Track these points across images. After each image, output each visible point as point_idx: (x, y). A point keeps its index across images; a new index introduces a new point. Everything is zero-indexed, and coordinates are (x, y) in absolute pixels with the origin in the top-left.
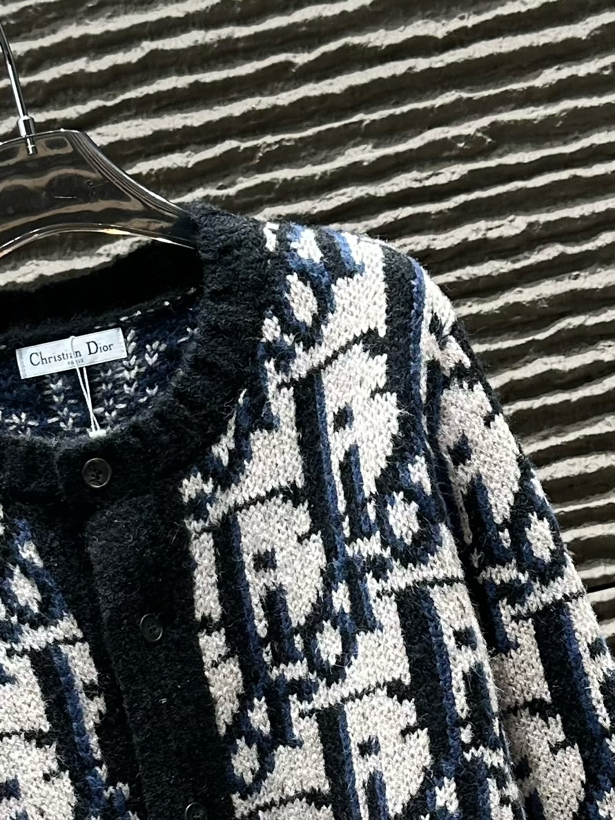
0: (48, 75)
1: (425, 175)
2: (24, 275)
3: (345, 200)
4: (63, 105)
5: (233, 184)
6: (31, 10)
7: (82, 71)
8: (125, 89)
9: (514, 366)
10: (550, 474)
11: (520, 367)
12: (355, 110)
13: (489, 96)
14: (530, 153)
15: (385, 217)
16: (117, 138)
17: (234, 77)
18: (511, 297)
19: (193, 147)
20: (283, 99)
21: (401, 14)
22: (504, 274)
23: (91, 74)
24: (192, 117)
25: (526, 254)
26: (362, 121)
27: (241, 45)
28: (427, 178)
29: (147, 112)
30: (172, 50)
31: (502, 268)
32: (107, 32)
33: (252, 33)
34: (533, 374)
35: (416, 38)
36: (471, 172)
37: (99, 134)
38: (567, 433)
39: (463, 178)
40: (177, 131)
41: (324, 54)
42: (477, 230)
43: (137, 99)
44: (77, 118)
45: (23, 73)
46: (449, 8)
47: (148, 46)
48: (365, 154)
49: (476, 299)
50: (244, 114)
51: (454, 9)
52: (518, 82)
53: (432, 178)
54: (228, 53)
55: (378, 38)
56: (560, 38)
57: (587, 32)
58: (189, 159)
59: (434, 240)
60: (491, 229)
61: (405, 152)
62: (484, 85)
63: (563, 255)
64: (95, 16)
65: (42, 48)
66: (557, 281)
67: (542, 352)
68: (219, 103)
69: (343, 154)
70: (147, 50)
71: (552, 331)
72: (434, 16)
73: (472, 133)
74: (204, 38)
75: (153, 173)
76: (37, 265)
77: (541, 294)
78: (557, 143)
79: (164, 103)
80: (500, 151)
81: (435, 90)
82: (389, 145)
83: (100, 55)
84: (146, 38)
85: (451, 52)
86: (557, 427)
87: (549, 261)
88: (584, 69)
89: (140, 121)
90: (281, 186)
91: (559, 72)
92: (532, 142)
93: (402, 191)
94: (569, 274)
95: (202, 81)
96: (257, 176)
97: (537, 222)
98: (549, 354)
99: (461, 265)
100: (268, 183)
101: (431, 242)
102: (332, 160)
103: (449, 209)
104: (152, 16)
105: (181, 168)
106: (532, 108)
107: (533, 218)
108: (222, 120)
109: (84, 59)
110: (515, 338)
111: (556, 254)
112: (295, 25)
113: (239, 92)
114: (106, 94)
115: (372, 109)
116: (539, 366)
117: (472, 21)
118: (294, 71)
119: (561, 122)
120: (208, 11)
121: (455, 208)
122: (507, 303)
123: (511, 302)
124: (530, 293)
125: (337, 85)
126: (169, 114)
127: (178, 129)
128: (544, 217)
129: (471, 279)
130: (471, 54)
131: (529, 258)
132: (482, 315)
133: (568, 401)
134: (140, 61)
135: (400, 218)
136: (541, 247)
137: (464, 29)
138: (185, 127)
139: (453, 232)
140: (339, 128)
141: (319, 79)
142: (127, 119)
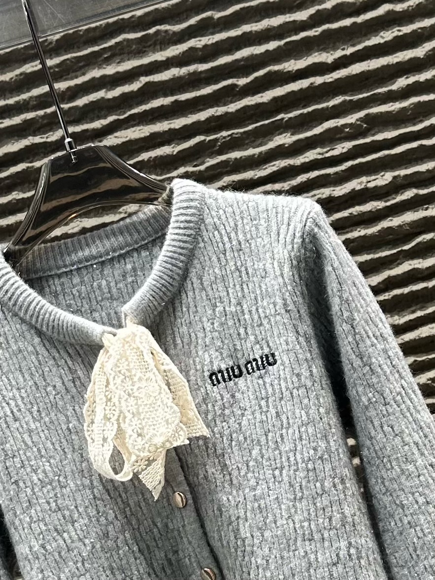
0: (81, 102)
1: (325, 150)
2: (73, 228)
3: (275, 169)
4: (92, 120)
5: (203, 163)
6: (68, 62)
7: (103, 98)
8: (131, 107)
9: (391, 267)
10: (417, 335)
11: (394, 268)
12: (278, 112)
13: (363, 98)
14: (392, 132)
15: (302, 178)
16: (127, 139)
17: (200, 96)
18: (385, 224)
19: (176, 141)
20: (232, 108)
21: (304, 49)
22: (380, 209)
23: (109, 100)
24: (174, 123)
25: (394, 196)
26: (283, 119)
27: (203, 75)
28: (327, 152)
29: (146, 122)
30: (159, 82)
31: (378, 206)
32: (118, 73)
33: (210, 67)
34: (402, 272)
35: (314, 64)
36: (354, 146)
37: (116, 137)
38: (427, 308)
39: (349, 150)
40: (165, 132)
41: (256, 78)
42: (361, 183)
43: (139, 114)
44: (101, 128)
45: (66, 101)
46: (334, 43)
47: (144, 80)
48: (285, 139)
49: (362, 226)
50: (207, 119)
51: (338, 44)
52: (382, 88)
53: (330, 152)
54: (196, 81)
55: (290, 66)
56: (407, 58)
57: (424, 53)
58: (174, 149)
59: (334, 190)
60: (370, 182)
61: (312, 137)
62: (360, 90)
63: (417, 195)
64: (109, 63)
65: (76, 85)
66: (415, 211)
67: (408, 258)
68: (191, 113)
69: (272, 140)
70: (143, 83)
71: (413, 244)
72: (325, 49)
73: (354, 122)
74: (179, 72)
75: (151, 159)
76: (81, 222)
77: (404, 221)
78: (409, 125)
79: (156, 115)
80: (373, 132)
81: (329, 96)
82: (302, 132)
83: (114, 88)
84: (143, 76)
85: (338, 71)
86: (421, 304)
87: (408, 200)
88: (423, 77)
89: (141, 127)
90: (233, 162)
91: (408, 79)
92: (393, 125)
93: (311, 161)
94: (421, 207)
95: (180, 100)
96: (218, 157)
97: (399, 176)
98: (412, 258)
99: (353, 206)
100: (225, 161)
101: (332, 192)
102: (266, 144)
103: (342, 171)
104: (146, 60)
105: (169, 155)
106: (391, 104)
107: (396, 173)
108: (193, 123)
109: (104, 90)
110: (390, 249)
111: (413, 195)
112: (236, 60)
113: (204, 105)
114: (119, 111)
115: (289, 110)
116: (406, 267)
117: (350, 51)
118: (238, 89)
119: (410, 112)
120: (180, 55)
121: (346, 170)
122: (383, 228)
123: (386, 227)
124: (397, 221)
125: (266, 97)
126: (160, 122)
127: (166, 131)
128: (403, 172)
129: (359, 214)
130: (350, 72)
131: (395, 198)
132: (367, 236)
133: (426, 288)
134: (139, 89)
135: (311, 178)
136: (403, 191)
137: (345, 56)
138: (170, 129)
139: (346, 185)
140: (269, 124)
141: (254, 94)
142: (133, 126)
